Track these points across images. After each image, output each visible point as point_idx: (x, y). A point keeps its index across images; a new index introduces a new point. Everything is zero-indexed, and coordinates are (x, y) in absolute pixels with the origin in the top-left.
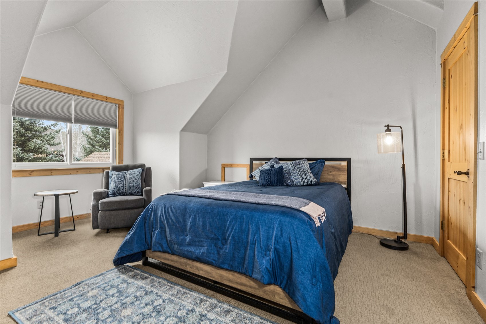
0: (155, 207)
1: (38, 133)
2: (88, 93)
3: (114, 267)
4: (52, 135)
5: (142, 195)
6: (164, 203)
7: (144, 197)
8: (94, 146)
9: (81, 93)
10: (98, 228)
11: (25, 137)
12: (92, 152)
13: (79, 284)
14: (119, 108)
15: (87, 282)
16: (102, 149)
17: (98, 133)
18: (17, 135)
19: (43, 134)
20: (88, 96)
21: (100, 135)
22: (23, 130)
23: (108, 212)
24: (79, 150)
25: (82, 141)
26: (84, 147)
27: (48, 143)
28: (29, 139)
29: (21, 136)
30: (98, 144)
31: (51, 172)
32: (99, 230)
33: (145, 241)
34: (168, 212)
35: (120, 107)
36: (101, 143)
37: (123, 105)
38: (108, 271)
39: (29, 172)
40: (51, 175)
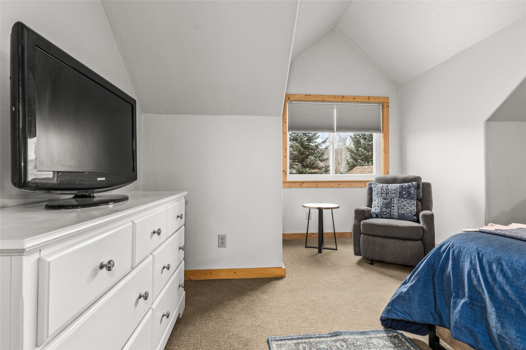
0: (456, 252)
1: (313, 151)
2: (349, 97)
3: (382, 328)
4: (322, 151)
5: (418, 221)
6: (477, 249)
7: (422, 224)
8: (356, 160)
9: (342, 99)
10: (360, 255)
11: (304, 154)
12: (354, 166)
13: (336, 336)
14: (383, 107)
15: (347, 337)
16: (365, 163)
17: (360, 146)
18: (299, 153)
19: (316, 151)
20: (350, 100)
21: (362, 148)
22: (302, 149)
23: (371, 238)
24: (344, 166)
25: (346, 157)
26: (347, 162)
27: (319, 159)
28: (307, 157)
29: (302, 154)
30: (360, 158)
31: (316, 184)
32: (361, 258)
33: (433, 308)
34: (491, 272)
35: (385, 106)
36: (363, 157)
37: (388, 103)
38: (374, 331)
39: (300, 183)
40: (317, 187)
